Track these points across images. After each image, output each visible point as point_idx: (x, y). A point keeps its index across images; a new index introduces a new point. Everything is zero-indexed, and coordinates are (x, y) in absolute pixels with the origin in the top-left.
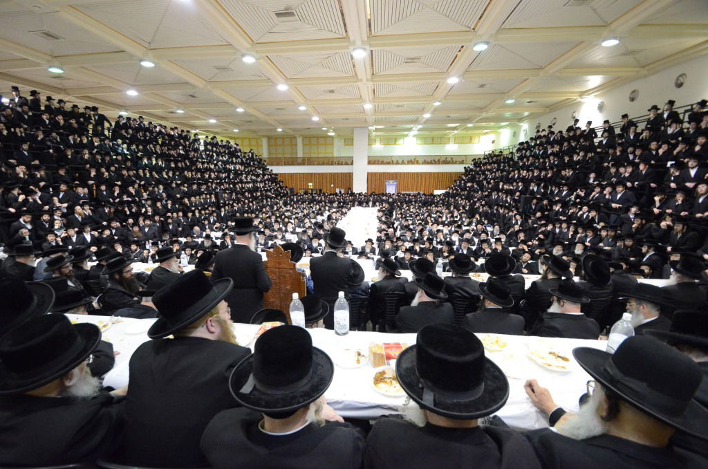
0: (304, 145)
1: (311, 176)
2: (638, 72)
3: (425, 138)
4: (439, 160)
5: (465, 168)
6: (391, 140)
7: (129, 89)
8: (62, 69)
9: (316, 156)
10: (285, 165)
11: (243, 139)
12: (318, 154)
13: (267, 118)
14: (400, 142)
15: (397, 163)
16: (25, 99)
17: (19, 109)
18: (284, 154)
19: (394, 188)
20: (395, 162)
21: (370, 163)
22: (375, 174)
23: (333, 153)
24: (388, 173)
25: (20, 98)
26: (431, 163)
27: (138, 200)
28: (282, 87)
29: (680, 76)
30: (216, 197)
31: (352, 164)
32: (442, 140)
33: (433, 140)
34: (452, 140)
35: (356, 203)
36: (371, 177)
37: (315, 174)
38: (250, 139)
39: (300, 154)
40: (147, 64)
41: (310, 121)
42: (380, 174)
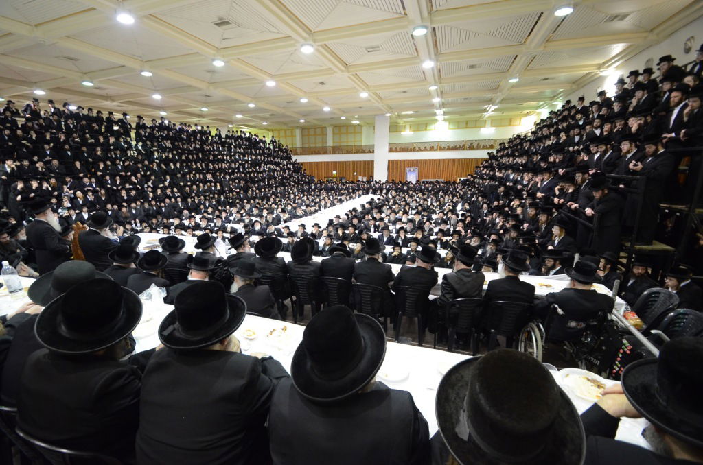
0: (334, 134)
1: (335, 165)
2: (645, 37)
3: (458, 122)
4: (464, 145)
5: (488, 153)
6: (422, 126)
7: (153, 94)
8: (92, 82)
9: (345, 144)
10: (312, 154)
11: (279, 130)
12: (347, 142)
13: (283, 111)
14: (432, 127)
15: (420, 150)
16: (59, 109)
17: (51, 118)
18: (315, 143)
19: (415, 175)
20: (417, 148)
21: (391, 150)
22: (396, 162)
23: (361, 141)
24: (408, 160)
25: (55, 108)
26: (455, 148)
27: (140, 187)
28: (271, 84)
29: (688, 40)
30: (221, 185)
31: (373, 152)
32: (477, 123)
33: (467, 124)
34: (488, 123)
35: (371, 191)
36: (392, 165)
37: (339, 162)
38: (285, 130)
39: (330, 143)
40: (146, 74)
41: (321, 112)
42: (401, 161)
